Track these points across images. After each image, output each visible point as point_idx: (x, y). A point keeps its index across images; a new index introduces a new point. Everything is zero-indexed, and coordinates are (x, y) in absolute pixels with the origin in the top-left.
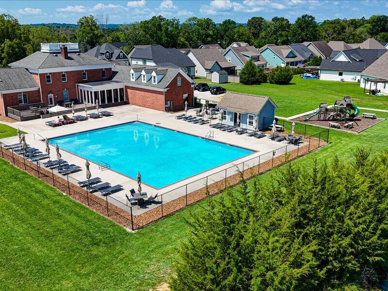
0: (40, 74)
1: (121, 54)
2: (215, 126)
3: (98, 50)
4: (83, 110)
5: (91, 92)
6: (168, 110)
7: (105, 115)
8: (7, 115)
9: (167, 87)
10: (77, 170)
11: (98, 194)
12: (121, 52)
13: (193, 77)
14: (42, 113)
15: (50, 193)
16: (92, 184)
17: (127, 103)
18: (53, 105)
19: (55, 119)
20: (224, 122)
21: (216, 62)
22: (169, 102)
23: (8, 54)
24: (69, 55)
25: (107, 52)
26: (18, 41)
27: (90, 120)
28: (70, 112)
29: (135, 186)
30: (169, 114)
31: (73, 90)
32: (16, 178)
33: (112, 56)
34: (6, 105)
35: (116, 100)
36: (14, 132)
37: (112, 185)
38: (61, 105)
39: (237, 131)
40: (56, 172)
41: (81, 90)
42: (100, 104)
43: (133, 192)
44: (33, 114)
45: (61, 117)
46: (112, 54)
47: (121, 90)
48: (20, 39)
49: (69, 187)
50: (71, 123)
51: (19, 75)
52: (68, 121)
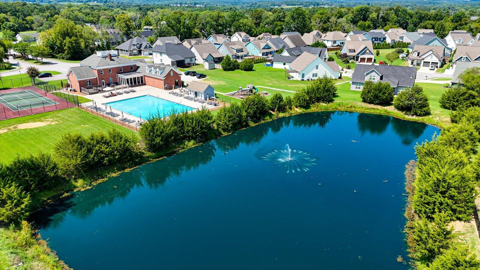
0: (97, 70)
1: (148, 45)
2: (185, 98)
3: (132, 42)
4: (120, 88)
5: (125, 79)
6: (166, 89)
7: (132, 92)
8: (81, 92)
9: (165, 77)
10: (118, 115)
11: (127, 123)
12: (148, 44)
13: (195, 64)
14: (100, 91)
15: (109, 123)
16: (125, 120)
17: (145, 84)
18: (105, 86)
19: (107, 94)
20: (190, 95)
21: (210, 54)
22: (166, 85)
23: (69, 47)
24: (112, 58)
25: (138, 44)
26: (75, 38)
27: (124, 94)
28: (114, 90)
29: (139, 119)
30: (166, 91)
31: (115, 77)
32: (95, 118)
33: (141, 47)
34: (81, 86)
35: (139, 82)
36: (89, 101)
37: (132, 120)
38: (109, 86)
39: (195, 100)
40: (110, 116)
41: (119, 78)
42: (130, 85)
43: (138, 121)
44: (95, 91)
45: (110, 92)
46: (141, 45)
47: (142, 77)
48: (76, 36)
49: (116, 121)
50: (114, 96)
51: (86, 70)
52: (113, 95)
